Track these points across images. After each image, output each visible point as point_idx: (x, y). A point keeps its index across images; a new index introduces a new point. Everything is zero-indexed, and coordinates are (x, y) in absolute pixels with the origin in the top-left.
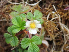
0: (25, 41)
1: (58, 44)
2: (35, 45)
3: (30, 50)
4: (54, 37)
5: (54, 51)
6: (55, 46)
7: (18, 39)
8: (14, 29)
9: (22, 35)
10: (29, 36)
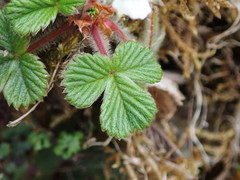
0: (83, 70)
1: (216, 97)
2: (134, 85)
3: (111, 115)
4: (200, 59)
5: (198, 131)
6: (202, 108)
7: (41, 65)
8: (24, 14)
9: (61, 46)
10: (96, 48)
